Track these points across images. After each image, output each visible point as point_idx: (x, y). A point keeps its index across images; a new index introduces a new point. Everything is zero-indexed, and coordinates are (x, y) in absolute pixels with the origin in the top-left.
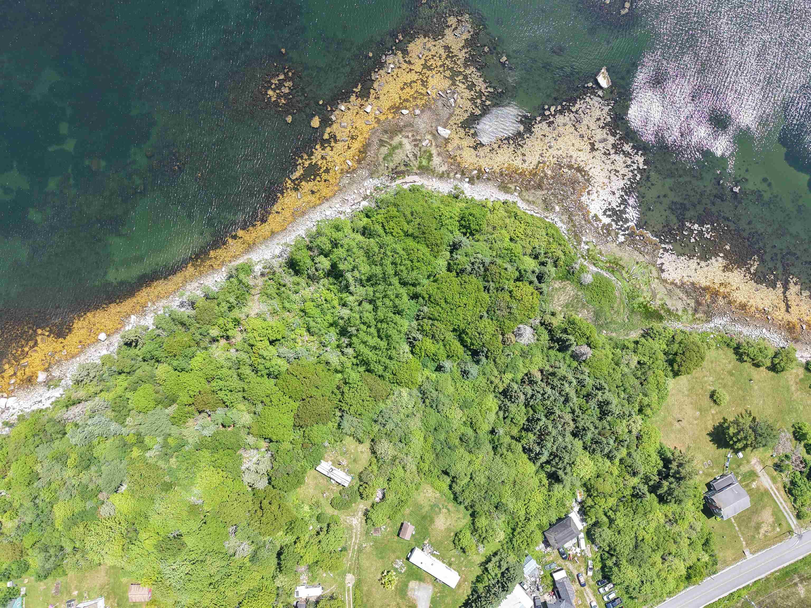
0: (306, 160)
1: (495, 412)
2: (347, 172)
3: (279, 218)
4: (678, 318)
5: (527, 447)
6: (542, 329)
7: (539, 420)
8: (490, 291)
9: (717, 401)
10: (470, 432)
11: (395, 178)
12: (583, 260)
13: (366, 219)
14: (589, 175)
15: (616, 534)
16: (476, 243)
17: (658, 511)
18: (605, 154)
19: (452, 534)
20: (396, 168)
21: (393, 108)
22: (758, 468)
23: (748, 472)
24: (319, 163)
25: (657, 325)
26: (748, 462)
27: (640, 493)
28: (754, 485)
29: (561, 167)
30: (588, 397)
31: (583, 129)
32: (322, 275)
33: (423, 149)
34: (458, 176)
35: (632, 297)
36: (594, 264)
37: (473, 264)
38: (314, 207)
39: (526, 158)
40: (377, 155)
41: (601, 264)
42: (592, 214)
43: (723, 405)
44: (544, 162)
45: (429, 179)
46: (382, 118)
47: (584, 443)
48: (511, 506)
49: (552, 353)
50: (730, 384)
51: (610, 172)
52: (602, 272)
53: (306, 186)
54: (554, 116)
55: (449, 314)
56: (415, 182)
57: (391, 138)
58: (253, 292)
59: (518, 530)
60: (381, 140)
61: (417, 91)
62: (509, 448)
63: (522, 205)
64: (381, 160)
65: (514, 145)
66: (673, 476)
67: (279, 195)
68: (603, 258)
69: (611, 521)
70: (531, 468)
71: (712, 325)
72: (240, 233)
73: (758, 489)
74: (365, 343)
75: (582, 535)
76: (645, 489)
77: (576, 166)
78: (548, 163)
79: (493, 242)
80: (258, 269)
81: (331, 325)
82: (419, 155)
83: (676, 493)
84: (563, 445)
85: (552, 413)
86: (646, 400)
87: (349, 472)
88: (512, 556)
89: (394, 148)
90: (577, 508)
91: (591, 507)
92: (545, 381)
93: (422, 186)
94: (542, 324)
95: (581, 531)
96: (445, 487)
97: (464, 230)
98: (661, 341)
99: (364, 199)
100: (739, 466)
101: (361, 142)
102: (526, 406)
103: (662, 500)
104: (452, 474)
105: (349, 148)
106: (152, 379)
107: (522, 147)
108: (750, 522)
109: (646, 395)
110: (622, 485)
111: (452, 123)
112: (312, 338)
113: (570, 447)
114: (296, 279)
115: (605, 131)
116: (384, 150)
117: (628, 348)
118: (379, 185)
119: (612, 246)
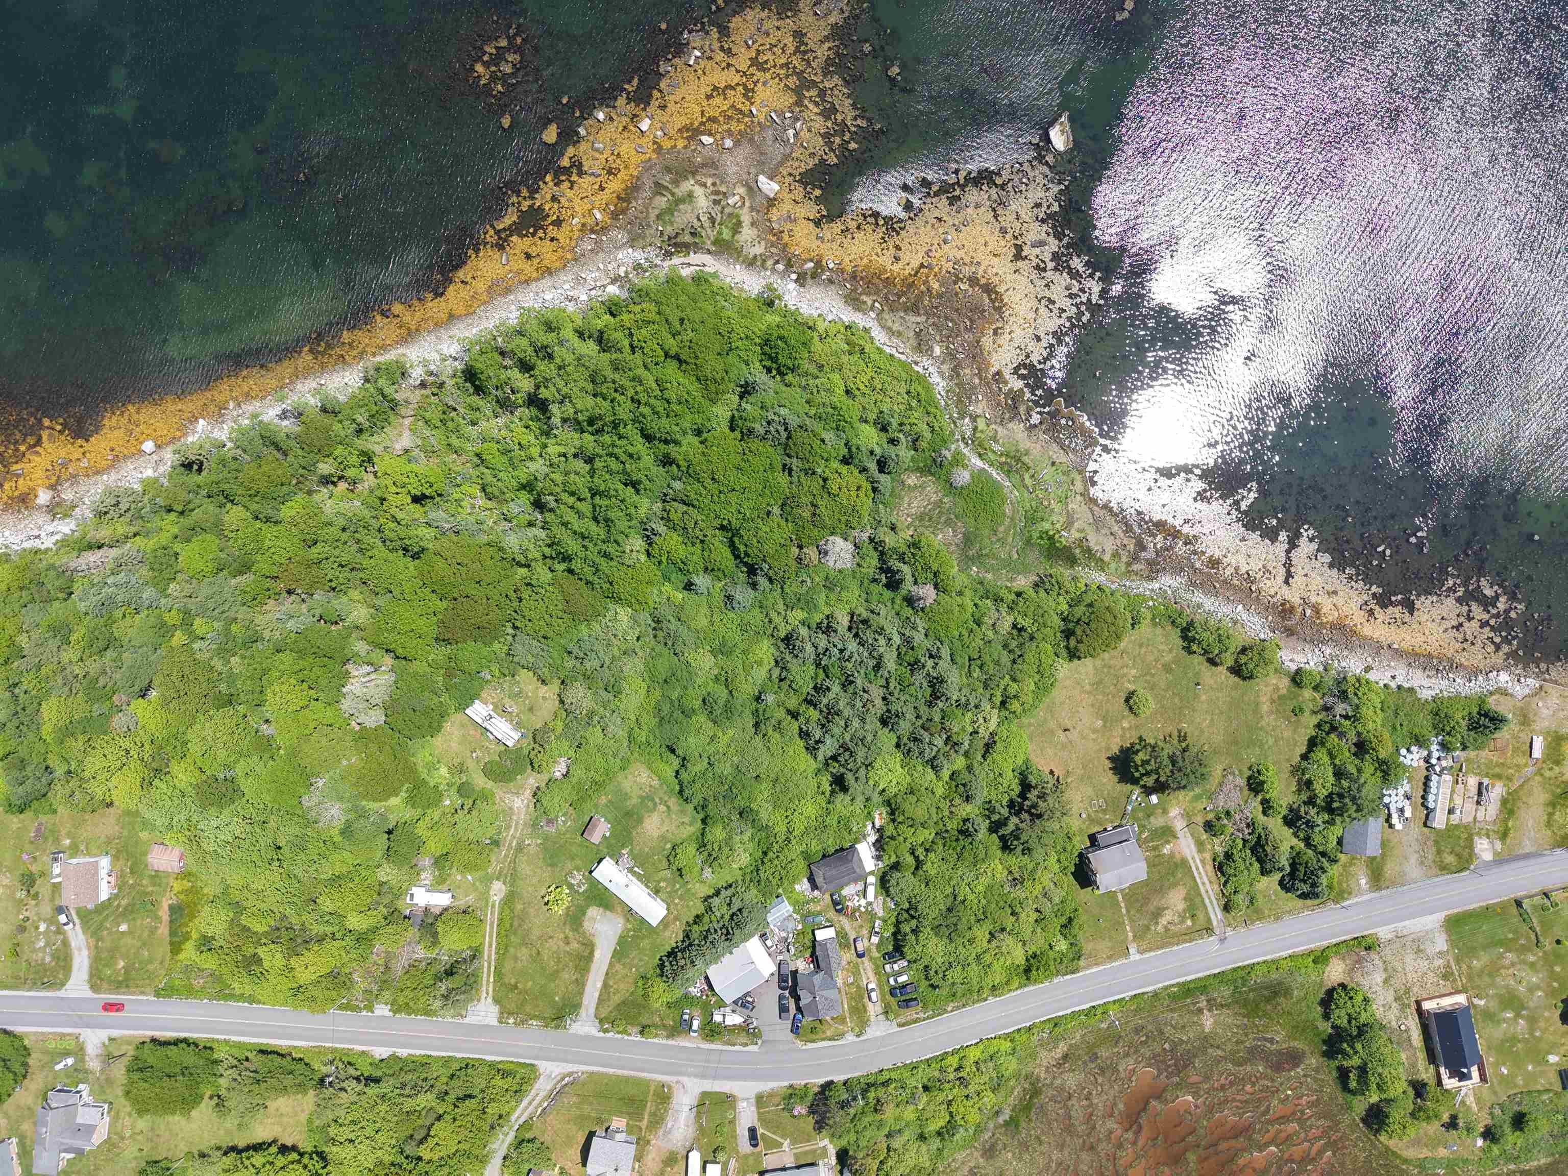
0: (525, 198)
1: (768, 667)
2: (592, 231)
3: (465, 293)
4: (1101, 565)
5: (805, 729)
6: (868, 549)
7: (828, 689)
8: (794, 473)
9: (1135, 707)
10: (721, 693)
11: (672, 254)
12: (962, 445)
13: (608, 317)
14: (1002, 300)
15: (923, 886)
16: (784, 388)
17: (997, 861)
18: (1037, 267)
19: (669, 846)
20: (676, 237)
21: (688, 130)
22: (1179, 825)
23: (1162, 828)
24: (547, 207)
25: (1063, 572)
26: (1165, 812)
27: (971, 829)
28: (1167, 849)
29: (958, 280)
30: (914, 666)
31: (1008, 218)
32: (520, 401)
33: (727, 211)
34: (780, 267)
35: (1032, 518)
36: (980, 455)
37: (769, 423)
38: (527, 282)
39: (901, 254)
40: (647, 209)
41: (992, 456)
42: (993, 370)
43: (1143, 716)
44: (930, 267)
45: (729, 264)
46: (667, 144)
47: (898, 738)
48: (763, 815)
49: (875, 589)
50: (1163, 685)
51: (1040, 301)
52: (990, 470)
53: (519, 244)
54: (962, 187)
55: (715, 498)
56: (704, 265)
57: (676, 183)
58: (403, 411)
59: (771, 855)
60: (657, 184)
61: (733, 106)
62: (778, 727)
63: (879, 336)
64: (652, 217)
65: (884, 229)
66: (1028, 812)
67: (470, 252)
68: (996, 447)
69: (919, 864)
70: (807, 764)
71: (1156, 585)
72: (397, 308)
73: (1172, 855)
74: (565, 524)
75: (871, 879)
76: (984, 825)
77: (983, 281)
78: (936, 269)
79: (815, 390)
80: (417, 374)
81: (523, 487)
82: (719, 218)
83: (1024, 838)
84: (861, 733)
85: (852, 682)
86: (1014, 688)
87: (518, 726)
88: (754, 891)
89: (679, 201)
90: (872, 838)
91: (892, 838)
92: (854, 631)
93: (715, 275)
94: (871, 540)
95: (872, 873)
96: (669, 772)
97: (768, 363)
98: (1061, 598)
99: (614, 281)
100: (1149, 816)
101: (623, 181)
102: (818, 665)
103: (1006, 847)
104: (680, 752)
105: (602, 189)
106: (218, 528)
107: (898, 234)
108: (1147, 904)
109: (1014, 680)
110: (946, 813)
111: (785, 173)
112: (490, 504)
113: (869, 738)
114: (476, 400)
115: (1045, 227)
116: (662, 202)
117: (1002, 600)
118: (642, 261)
119: (1017, 429)
